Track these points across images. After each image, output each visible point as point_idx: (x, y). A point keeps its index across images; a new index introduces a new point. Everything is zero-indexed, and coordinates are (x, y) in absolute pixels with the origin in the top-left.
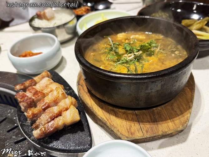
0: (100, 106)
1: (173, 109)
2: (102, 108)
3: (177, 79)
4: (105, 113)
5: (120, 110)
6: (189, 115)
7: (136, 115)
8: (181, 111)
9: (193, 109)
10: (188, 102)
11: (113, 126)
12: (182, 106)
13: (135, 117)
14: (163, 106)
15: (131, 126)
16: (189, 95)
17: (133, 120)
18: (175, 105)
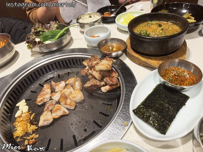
0: (142, 57)
1: (177, 55)
2: (143, 57)
3: (179, 39)
4: (146, 59)
5: (152, 57)
6: (185, 56)
7: (161, 58)
8: (181, 55)
9: (187, 54)
10: (184, 52)
11: (151, 63)
12: (181, 53)
13: (160, 59)
14: (172, 54)
15: (159, 62)
16: (184, 49)
17: (159, 60)
18: (178, 53)
